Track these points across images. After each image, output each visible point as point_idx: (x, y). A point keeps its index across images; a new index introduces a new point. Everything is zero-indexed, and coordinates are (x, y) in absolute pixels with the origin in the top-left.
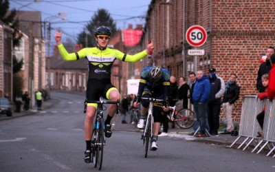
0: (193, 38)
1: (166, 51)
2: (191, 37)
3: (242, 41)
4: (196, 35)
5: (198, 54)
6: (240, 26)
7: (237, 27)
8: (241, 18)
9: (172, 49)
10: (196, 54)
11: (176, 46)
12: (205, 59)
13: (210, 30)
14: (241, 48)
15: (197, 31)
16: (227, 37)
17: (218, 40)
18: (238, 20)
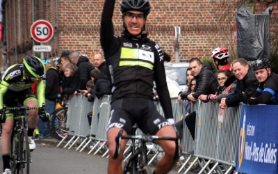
0: (39, 33)
1: (18, 47)
2: (36, 32)
3: (91, 36)
4: (41, 30)
5: (44, 50)
6: (89, 21)
7: (85, 22)
8: (90, 13)
9: (23, 45)
10: (42, 50)
11: (27, 42)
12: (54, 55)
13: (57, 25)
14: (90, 44)
15: (42, 26)
16: (75, 33)
17: (66, 36)
18: (86, 15)
